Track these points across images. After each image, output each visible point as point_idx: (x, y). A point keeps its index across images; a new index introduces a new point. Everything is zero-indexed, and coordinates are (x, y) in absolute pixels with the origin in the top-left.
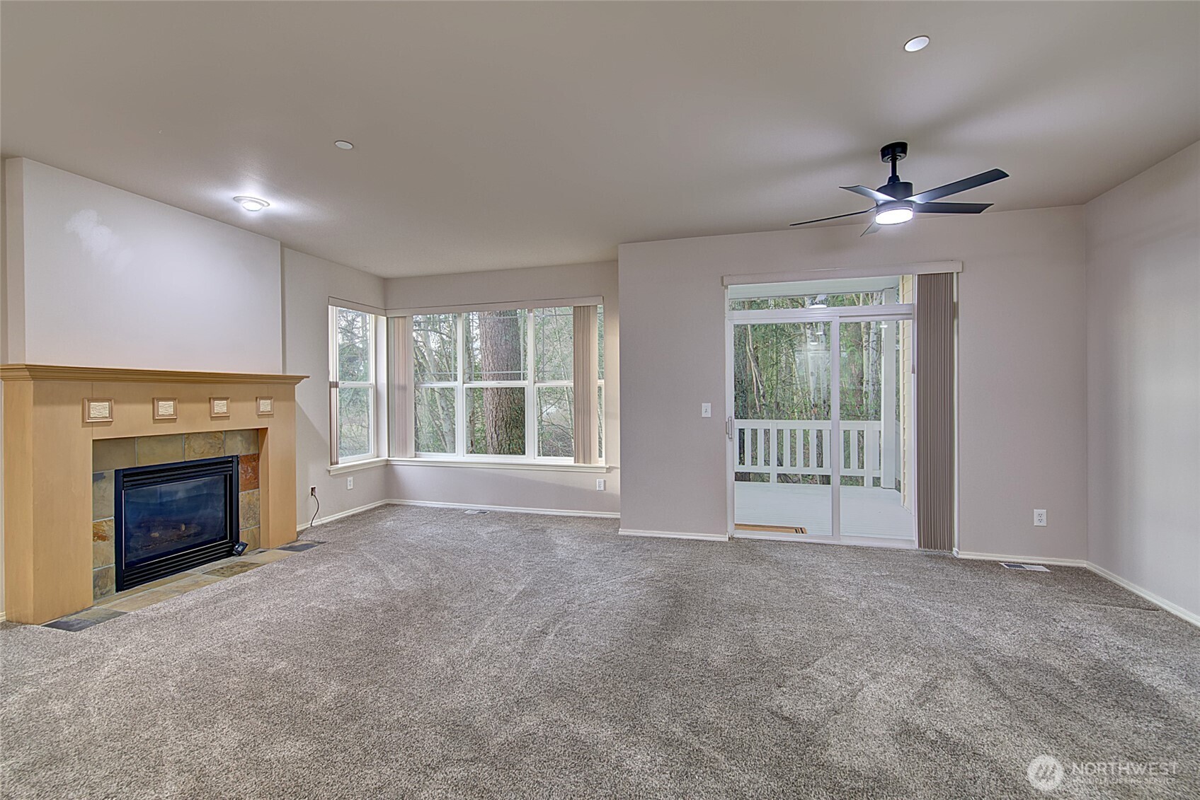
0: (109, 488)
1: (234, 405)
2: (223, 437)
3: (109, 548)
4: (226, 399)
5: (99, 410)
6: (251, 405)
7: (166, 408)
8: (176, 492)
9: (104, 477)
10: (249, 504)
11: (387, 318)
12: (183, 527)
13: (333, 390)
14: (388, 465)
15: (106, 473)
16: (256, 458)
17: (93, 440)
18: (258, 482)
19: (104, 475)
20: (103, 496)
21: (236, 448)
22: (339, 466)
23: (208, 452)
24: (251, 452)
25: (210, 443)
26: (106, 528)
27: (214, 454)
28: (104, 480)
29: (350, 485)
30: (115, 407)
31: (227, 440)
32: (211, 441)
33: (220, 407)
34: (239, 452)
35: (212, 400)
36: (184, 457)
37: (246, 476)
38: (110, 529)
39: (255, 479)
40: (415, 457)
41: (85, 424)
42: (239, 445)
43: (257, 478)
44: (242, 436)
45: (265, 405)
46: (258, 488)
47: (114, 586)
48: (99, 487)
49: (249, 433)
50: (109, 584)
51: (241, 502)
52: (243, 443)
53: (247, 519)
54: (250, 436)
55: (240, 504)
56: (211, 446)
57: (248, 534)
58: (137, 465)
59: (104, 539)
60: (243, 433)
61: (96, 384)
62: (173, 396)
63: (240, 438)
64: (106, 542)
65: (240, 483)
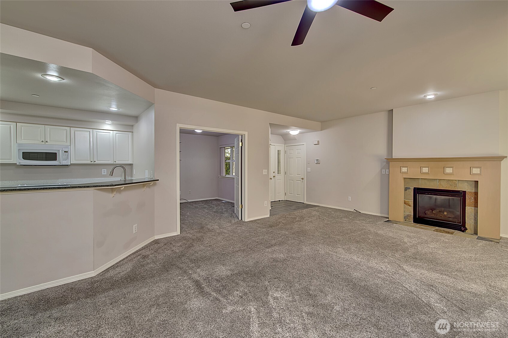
0: (411, 192)
1: (457, 170)
2: (456, 183)
4: (452, 167)
5: (404, 170)
6: (468, 171)
7: (425, 170)
15: (411, 188)
16: (476, 194)
17: (404, 178)
18: (477, 204)
23: (449, 187)
24: (473, 191)
25: (450, 184)
26: (410, 203)
27: (452, 188)
30: (409, 169)
31: (459, 184)
32: (450, 183)
33: (449, 170)
35: (445, 168)
36: (438, 187)
37: (470, 200)
38: (412, 203)
41: (401, 173)
42: (466, 187)
45: (476, 171)
46: (477, 207)
47: (412, 221)
48: (409, 191)
49: (471, 182)
50: (411, 219)
51: (467, 211)
52: (469, 186)
53: (470, 219)
54: (473, 184)
55: (466, 211)
56: (451, 185)
57: (470, 225)
58: (420, 187)
59: (410, 206)
60: (469, 182)
61: (404, 162)
62: (428, 166)
63: (467, 184)
64: (410, 207)
65: (466, 203)
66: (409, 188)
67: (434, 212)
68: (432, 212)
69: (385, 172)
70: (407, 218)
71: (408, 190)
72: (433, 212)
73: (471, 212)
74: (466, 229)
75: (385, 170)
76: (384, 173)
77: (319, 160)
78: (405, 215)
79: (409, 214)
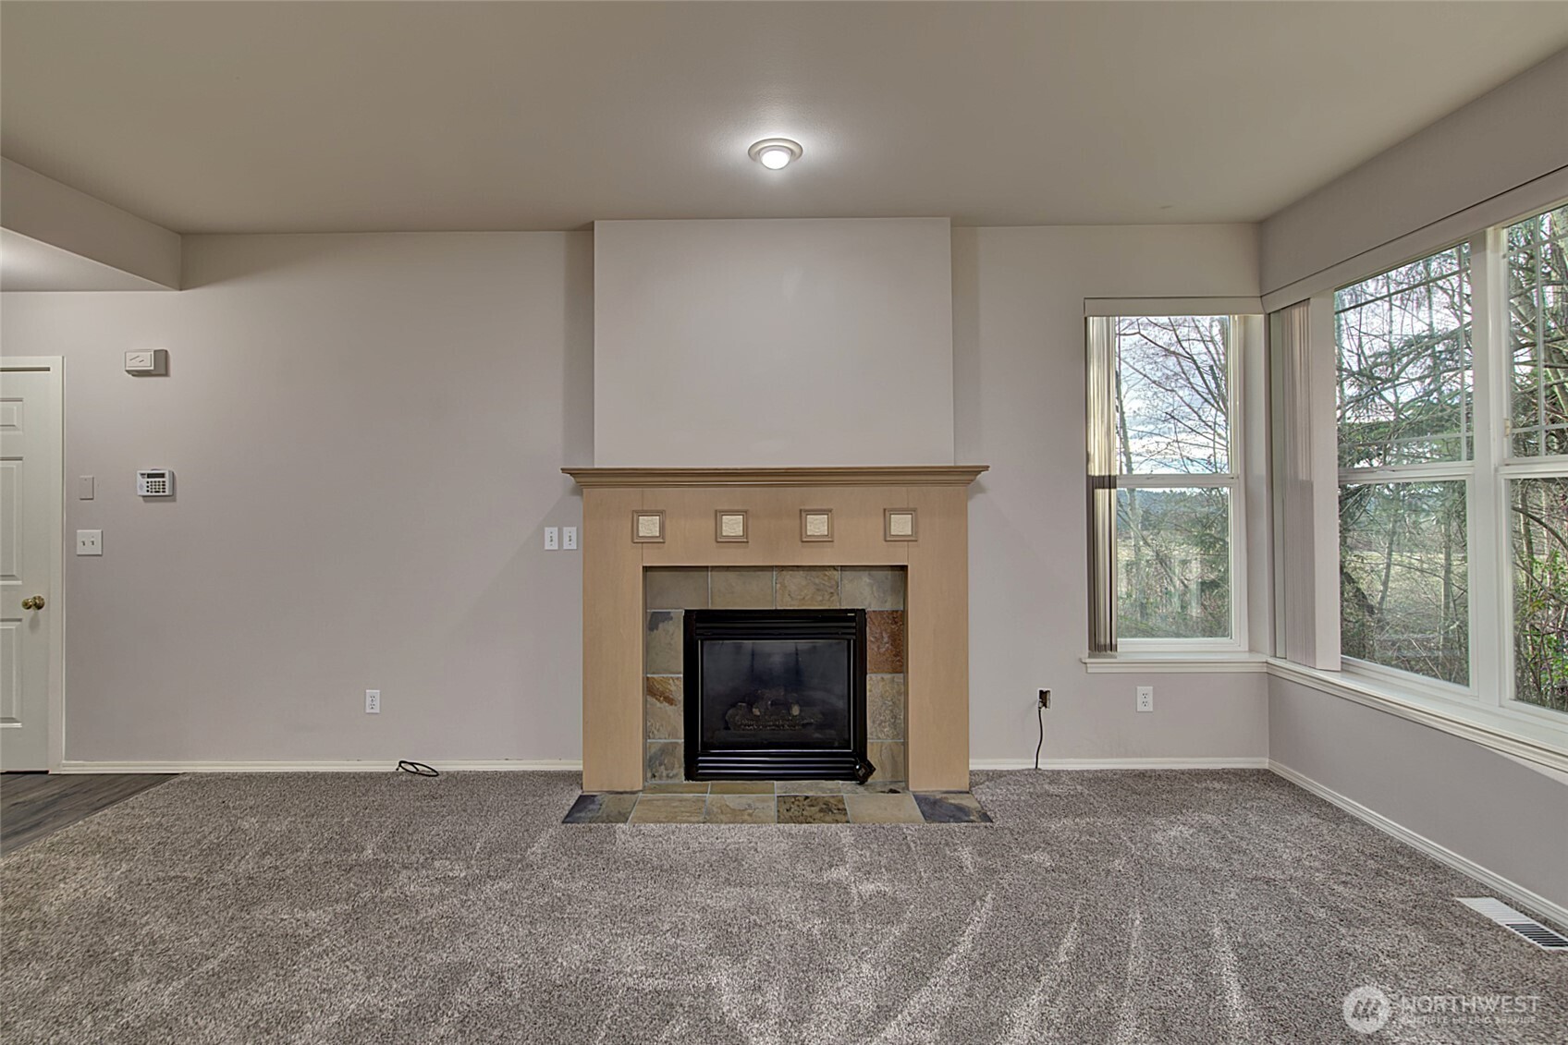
0: (676, 635)
1: (842, 523)
2: (838, 575)
3: (676, 715)
4: (826, 512)
5: (649, 526)
6: (874, 523)
7: (733, 525)
8: (770, 656)
9: (671, 618)
10: (884, 697)
11: (1269, 317)
12: (796, 712)
13: (1101, 494)
14: (1268, 676)
15: (673, 613)
16: (899, 618)
17: (646, 569)
18: (903, 661)
19: (672, 615)
20: (670, 644)
21: (861, 595)
23: (813, 600)
24: (888, 607)
25: (815, 584)
26: (673, 688)
27: (822, 603)
28: (671, 622)
29: (1145, 704)
30: (668, 524)
31: (845, 582)
32: (817, 581)
33: (816, 525)
34: (867, 603)
35: (804, 514)
36: (775, 601)
37: (879, 648)
38: (677, 688)
39: (896, 656)
40: (1342, 671)
41: (635, 545)
42: (867, 592)
43: (902, 654)
44: (870, 575)
45: (901, 525)
46: (903, 672)
47: (682, 771)
48: (665, 632)
49: (884, 571)
50: (677, 766)
51: (870, 691)
52: (874, 589)
53: (880, 724)
54: (887, 578)
55: (868, 694)
56: (818, 590)
57: (881, 751)
58: (710, 607)
59: (670, 701)
60: (872, 570)
61: (647, 490)
62: (739, 508)
63: (868, 581)
64: (673, 707)
65: (868, 658)
66: (666, 617)
67: (756, 711)
68: (751, 711)
69: (557, 538)
70: (660, 765)
71: (660, 625)
72: (754, 710)
73: (882, 696)
74: (870, 769)
75: (560, 532)
76: (556, 547)
77: (167, 479)
78: (653, 750)
79: (667, 744)
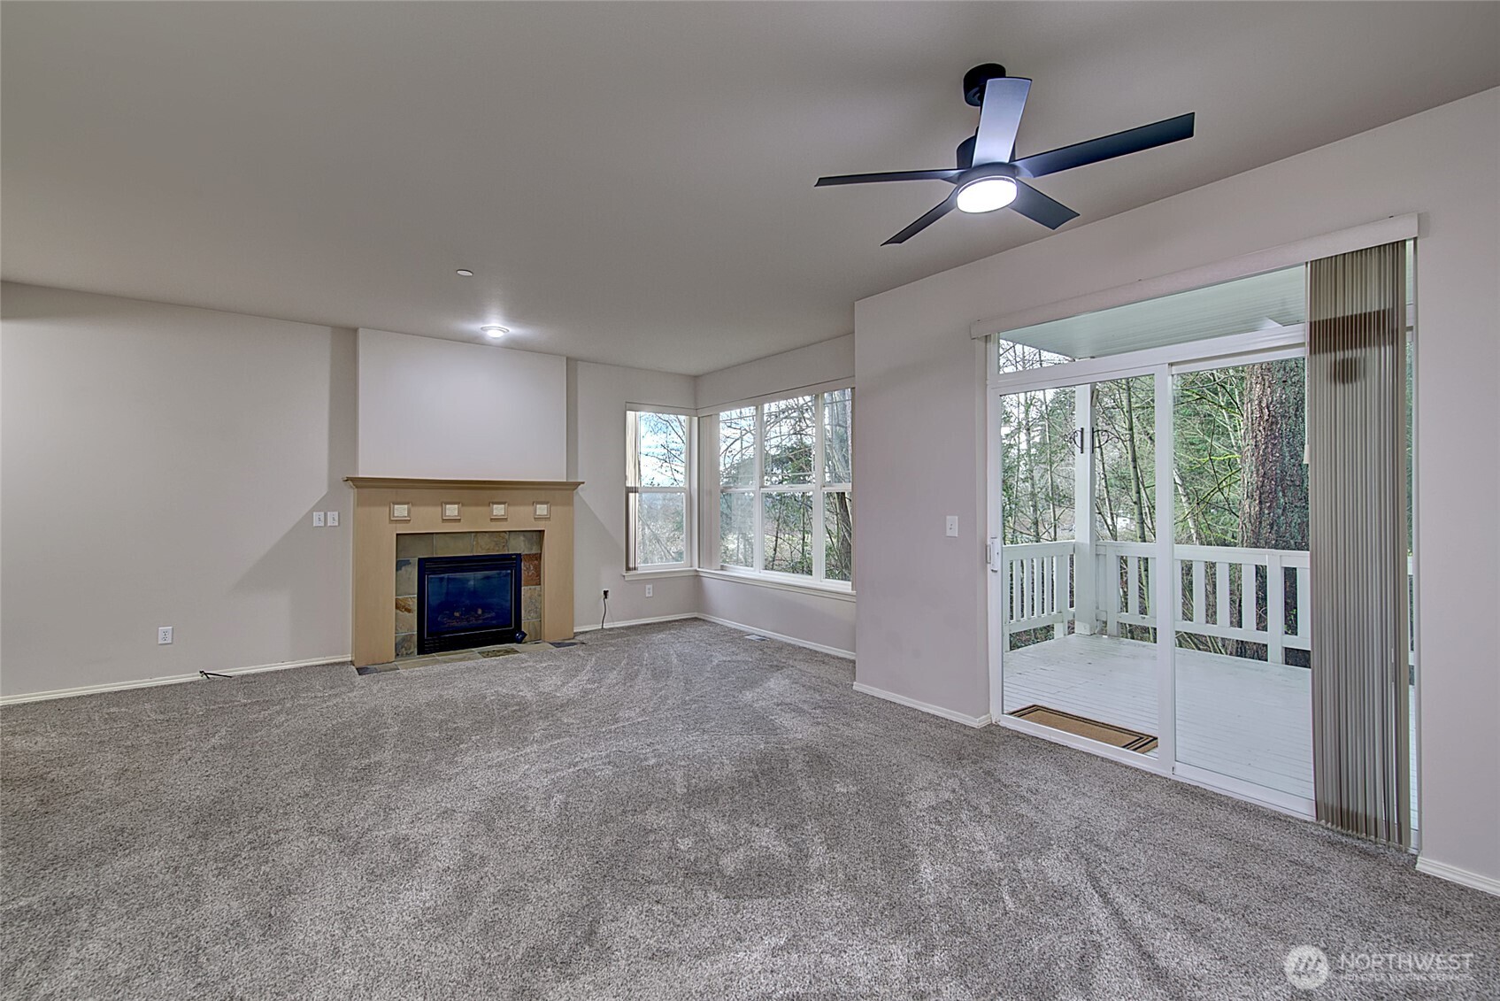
0: (413, 572)
1: (512, 509)
2: (507, 537)
3: (413, 618)
4: (504, 503)
5: (401, 511)
6: (528, 509)
7: (452, 510)
8: (468, 581)
9: (411, 563)
10: (530, 598)
11: (699, 418)
12: (480, 612)
13: (632, 495)
14: (697, 577)
15: (412, 560)
16: (538, 557)
17: (397, 535)
18: (540, 579)
20: (409, 578)
21: (519, 547)
22: (639, 572)
23: (493, 549)
24: (534, 552)
25: (494, 541)
26: (411, 603)
27: (498, 551)
28: (410, 565)
29: (649, 593)
30: (413, 509)
31: (511, 539)
32: (494, 539)
33: (499, 510)
34: (522, 550)
35: (491, 504)
36: (472, 551)
37: (528, 573)
38: (414, 603)
39: (537, 576)
40: (722, 570)
41: (391, 521)
42: (522, 544)
43: (539, 575)
44: (524, 536)
45: (542, 510)
46: (540, 584)
47: (416, 649)
48: (407, 571)
49: (531, 533)
50: (412, 646)
51: (524, 594)
52: (525, 542)
53: (529, 611)
54: (533, 537)
55: (522, 597)
56: (496, 544)
57: (529, 625)
58: (432, 556)
59: (410, 611)
60: (526, 533)
61: (401, 490)
62: (456, 500)
63: (523, 538)
64: (411, 614)
65: (522, 578)
66: (407, 562)
67: (456, 614)
68: (453, 615)
69: (322, 519)
70: (403, 648)
71: (403, 568)
74: (524, 635)
75: (326, 515)
76: (322, 524)
78: (398, 640)
79: (407, 636)
